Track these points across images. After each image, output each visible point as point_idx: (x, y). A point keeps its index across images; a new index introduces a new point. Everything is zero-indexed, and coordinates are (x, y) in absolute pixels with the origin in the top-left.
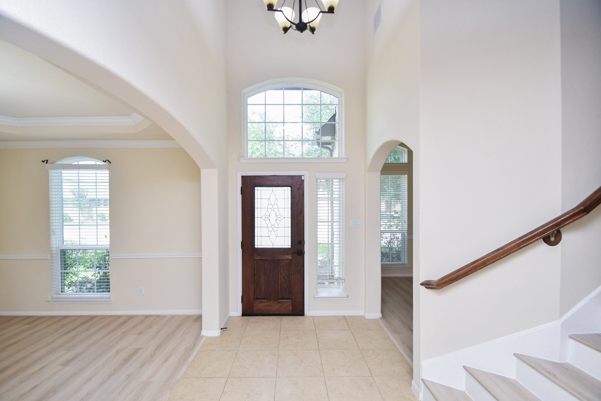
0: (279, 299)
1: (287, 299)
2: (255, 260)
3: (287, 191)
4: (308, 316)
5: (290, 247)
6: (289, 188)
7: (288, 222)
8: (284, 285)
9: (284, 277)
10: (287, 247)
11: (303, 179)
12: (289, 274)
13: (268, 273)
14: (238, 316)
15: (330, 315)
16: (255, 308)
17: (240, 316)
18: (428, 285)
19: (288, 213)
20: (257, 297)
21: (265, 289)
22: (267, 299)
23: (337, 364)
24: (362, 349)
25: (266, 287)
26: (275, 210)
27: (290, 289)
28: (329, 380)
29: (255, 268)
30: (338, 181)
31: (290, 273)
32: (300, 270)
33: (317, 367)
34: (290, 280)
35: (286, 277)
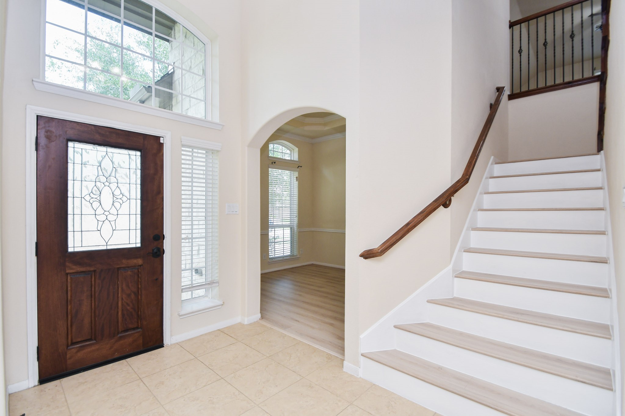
0: (118, 333)
1: (134, 329)
2: (67, 274)
3: (135, 157)
4: (170, 344)
5: (139, 245)
6: (139, 153)
7: (136, 206)
8: (129, 308)
9: (129, 295)
10: (134, 246)
11: (161, 141)
12: (138, 288)
13: (97, 294)
14: (30, 387)
15: (201, 334)
16: (69, 362)
17: (35, 386)
18: (368, 255)
19: (136, 192)
20: (74, 341)
21: (91, 322)
22: (95, 340)
23: (259, 384)
24: (270, 356)
25: (93, 319)
26: (111, 185)
27: (140, 313)
28: (265, 405)
29: (69, 288)
30: (204, 152)
31: (140, 286)
32: (157, 279)
33: (239, 399)
34: (140, 297)
35: (133, 296)
